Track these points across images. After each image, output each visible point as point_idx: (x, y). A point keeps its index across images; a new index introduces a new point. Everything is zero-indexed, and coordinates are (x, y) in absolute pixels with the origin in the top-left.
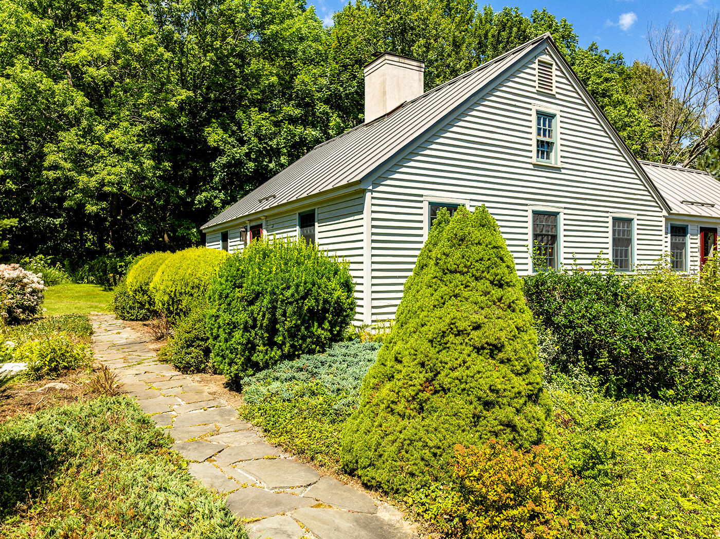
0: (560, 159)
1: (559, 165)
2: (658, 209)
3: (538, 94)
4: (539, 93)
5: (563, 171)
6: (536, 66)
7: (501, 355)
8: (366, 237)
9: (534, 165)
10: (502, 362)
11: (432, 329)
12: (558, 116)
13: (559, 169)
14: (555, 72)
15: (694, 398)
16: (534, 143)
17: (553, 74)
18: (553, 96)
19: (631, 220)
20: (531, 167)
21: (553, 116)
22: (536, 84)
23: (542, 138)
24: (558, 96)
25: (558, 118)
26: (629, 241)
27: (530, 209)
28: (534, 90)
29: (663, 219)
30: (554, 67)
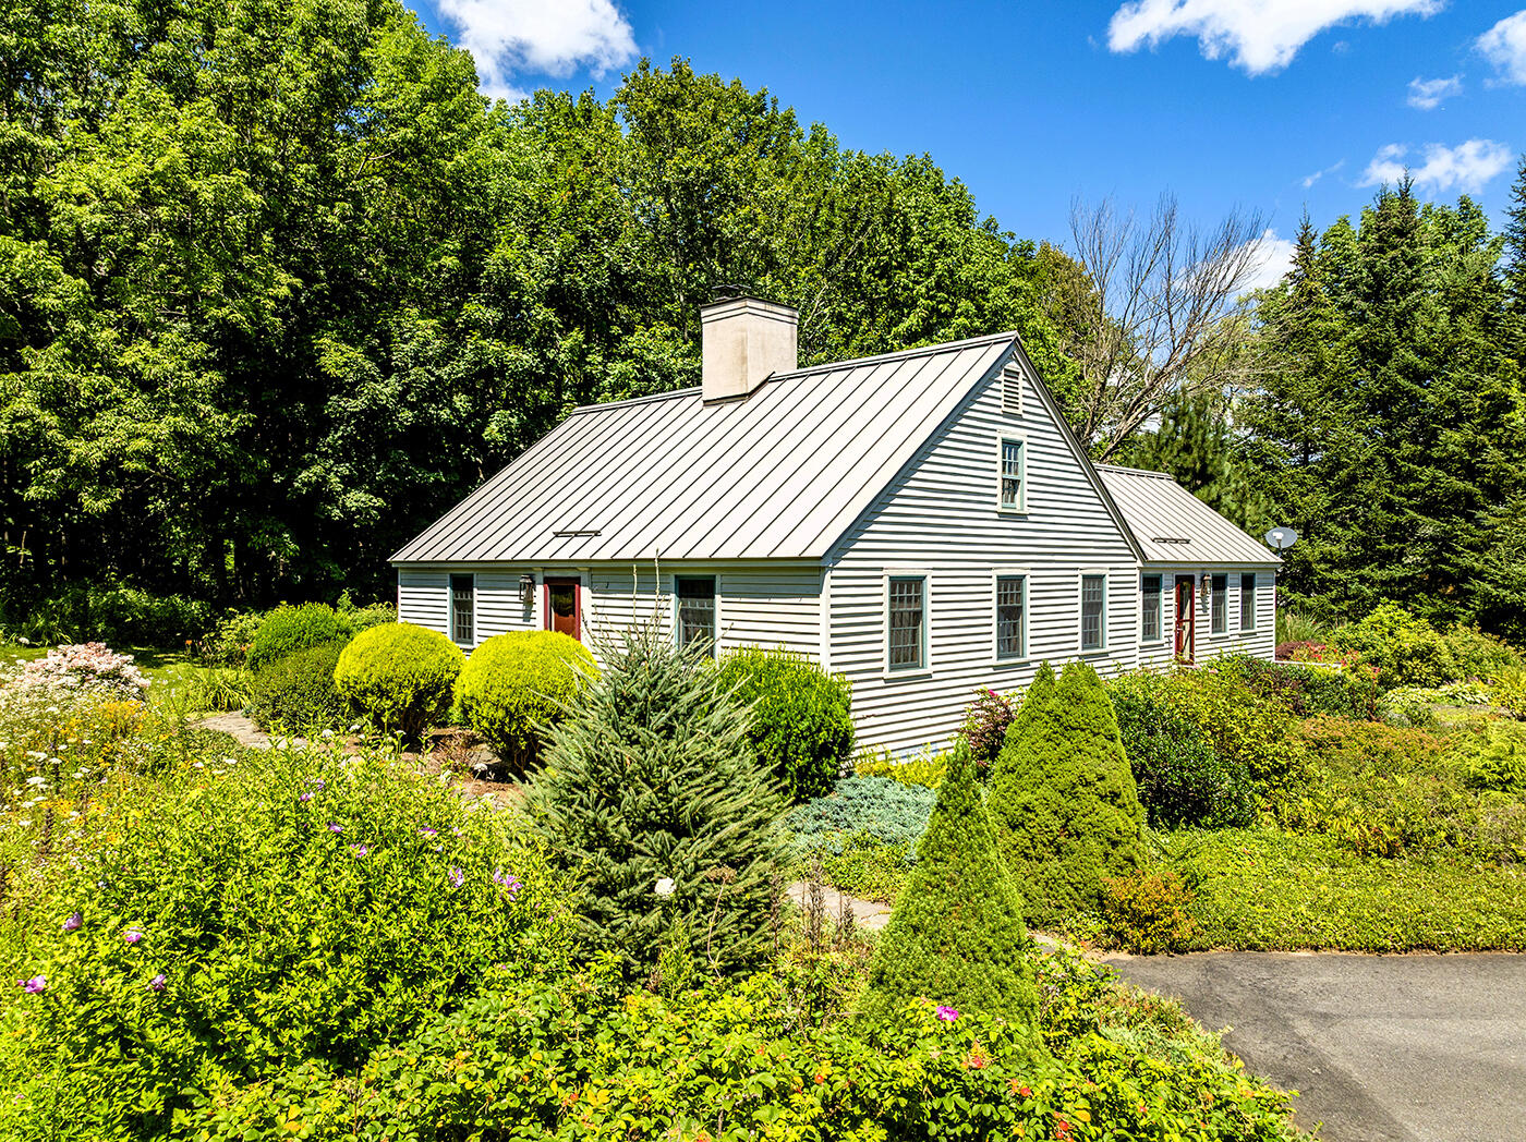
0: (1027, 503)
1: (1027, 511)
2: (1132, 559)
3: (1004, 416)
4: (1005, 414)
5: (1030, 518)
6: (1001, 378)
7: (1119, 801)
8: (824, 630)
9: (1000, 514)
10: (1119, 807)
11: (1062, 780)
12: (1025, 444)
13: (1025, 516)
14: (1022, 383)
15: (1229, 823)
16: (999, 483)
17: (1020, 386)
18: (1019, 417)
19: (1102, 577)
20: (996, 516)
21: (1018, 444)
22: (1001, 403)
23: (1007, 476)
24: (1025, 416)
25: (1025, 446)
26: (1100, 605)
27: (994, 573)
28: (998, 411)
29: (1137, 572)
30: (1021, 376)
